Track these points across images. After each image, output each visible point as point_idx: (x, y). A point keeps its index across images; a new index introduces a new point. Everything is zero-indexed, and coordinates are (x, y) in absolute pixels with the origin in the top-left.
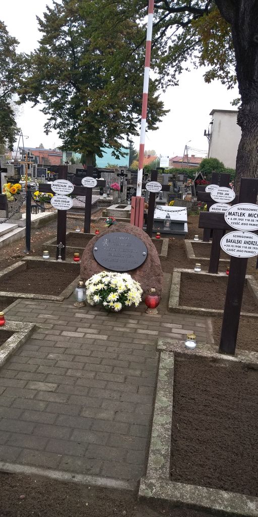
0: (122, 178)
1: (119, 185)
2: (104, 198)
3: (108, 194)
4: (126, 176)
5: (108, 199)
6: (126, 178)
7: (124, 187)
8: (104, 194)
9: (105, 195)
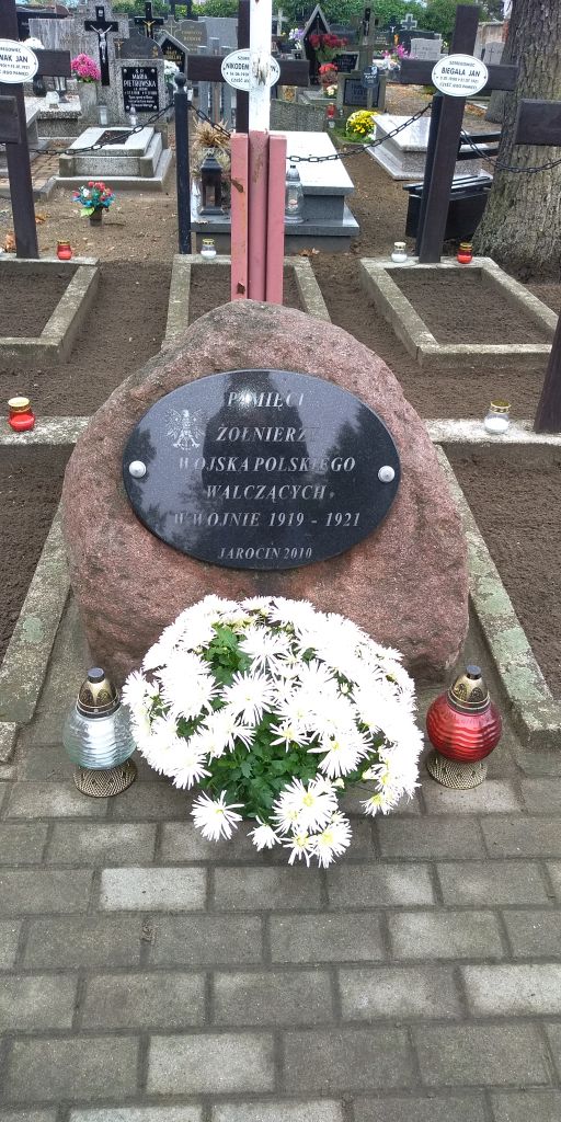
0: (102, 35)
1: (96, 60)
2: (52, 106)
3: (61, 94)
4: (115, 27)
5: (64, 108)
6: (112, 35)
7: (111, 68)
8: (49, 94)
9: (52, 97)
